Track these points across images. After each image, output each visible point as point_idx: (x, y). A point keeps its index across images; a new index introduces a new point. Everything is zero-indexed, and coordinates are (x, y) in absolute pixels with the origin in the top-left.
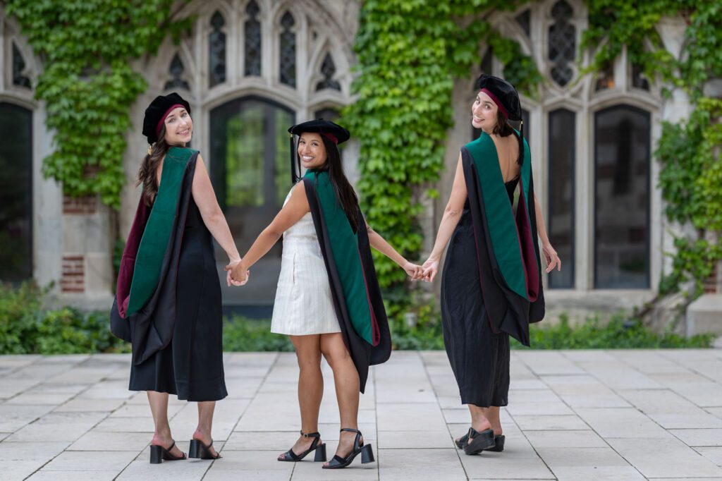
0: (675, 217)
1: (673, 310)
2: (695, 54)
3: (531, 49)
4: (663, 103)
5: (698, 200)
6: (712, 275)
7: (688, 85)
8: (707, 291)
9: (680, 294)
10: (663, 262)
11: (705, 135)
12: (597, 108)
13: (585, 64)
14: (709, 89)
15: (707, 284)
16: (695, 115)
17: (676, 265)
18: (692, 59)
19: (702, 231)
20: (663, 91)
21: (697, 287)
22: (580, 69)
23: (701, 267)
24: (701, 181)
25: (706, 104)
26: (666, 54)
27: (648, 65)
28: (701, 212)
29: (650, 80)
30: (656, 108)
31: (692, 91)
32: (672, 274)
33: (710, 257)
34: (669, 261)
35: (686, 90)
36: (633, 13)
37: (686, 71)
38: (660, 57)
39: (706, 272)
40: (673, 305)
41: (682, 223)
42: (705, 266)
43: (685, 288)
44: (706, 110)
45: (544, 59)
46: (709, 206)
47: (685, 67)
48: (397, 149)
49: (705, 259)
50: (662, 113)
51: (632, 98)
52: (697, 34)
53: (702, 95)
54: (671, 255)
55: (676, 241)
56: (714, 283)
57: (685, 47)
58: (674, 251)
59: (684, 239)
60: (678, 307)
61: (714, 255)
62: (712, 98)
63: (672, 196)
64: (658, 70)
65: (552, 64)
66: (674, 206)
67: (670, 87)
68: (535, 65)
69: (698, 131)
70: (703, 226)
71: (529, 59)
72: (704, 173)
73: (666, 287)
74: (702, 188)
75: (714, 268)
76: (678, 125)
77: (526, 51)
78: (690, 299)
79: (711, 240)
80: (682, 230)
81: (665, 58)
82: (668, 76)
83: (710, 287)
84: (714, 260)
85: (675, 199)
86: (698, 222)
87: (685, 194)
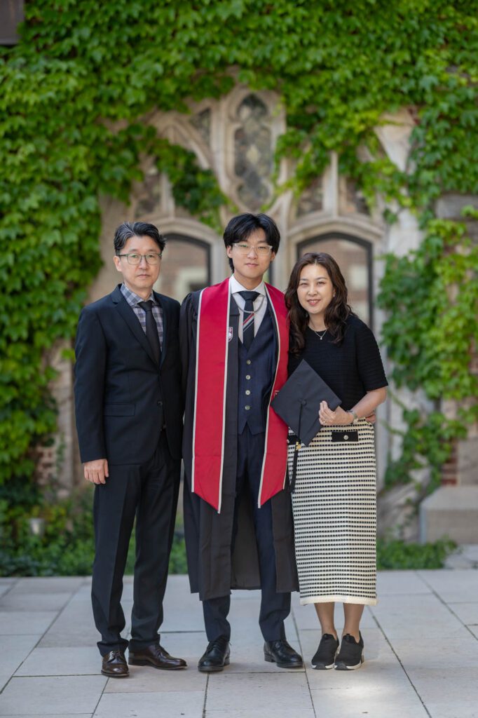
0: (404, 380)
1: (401, 507)
2: (422, 163)
3: (211, 161)
4: (387, 231)
5: (431, 359)
6: (451, 461)
7: (415, 205)
8: (444, 482)
9: (412, 485)
10: (390, 442)
11: (438, 270)
12: (301, 238)
13: (283, 179)
14: (443, 208)
15: (444, 473)
16: (426, 244)
17: (406, 447)
18: (420, 169)
19: (437, 400)
20: (386, 213)
21: (433, 475)
22: (276, 186)
23: (435, 450)
24: (434, 333)
25: (439, 228)
26: (389, 164)
27: (366, 179)
28: (433, 375)
29: (370, 201)
30: (378, 236)
31: (421, 214)
32: (402, 459)
33: (447, 436)
34: (398, 440)
35: (414, 211)
36: (340, 110)
37: (414, 186)
38: (380, 168)
39: (441, 456)
40: (402, 501)
41: (413, 390)
42: (441, 448)
43: (419, 476)
44: (438, 234)
45: (228, 175)
46: (445, 366)
47: (411, 181)
48: (14, 293)
49: (440, 438)
50: (386, 244)
51: (345, 224)
52: (425, 134)
53: (435, 217)
54: (400, 433)
55: (405, 414)
56: (454, 471)
57: (412, 154)
58: (402, 427)
59: (416, 411)
60: (409, 502)
61: (453, 432)
62: (445, 219)
63: (398, 354)
64: (378, 185)
65: (240, 181)
66: (401, 367)
67: (394, 208)
68: (216, 181)
69: (429, 266)
70: (436, 394)
71: (209, 173)
72: (438, 321)
73: (394, 476)
74: (435, 341)
75: (453, 450)
76: (406, 258)
77: (203, 163)
78: (425, 492)
79: (449, 411)
80: (413, 400)
81: (387, 170)
82: (392, 193)
83: (449, 476)
84: (451, 439)
85: (403, 359)
86: (432, 388)
87: (415, 351)
